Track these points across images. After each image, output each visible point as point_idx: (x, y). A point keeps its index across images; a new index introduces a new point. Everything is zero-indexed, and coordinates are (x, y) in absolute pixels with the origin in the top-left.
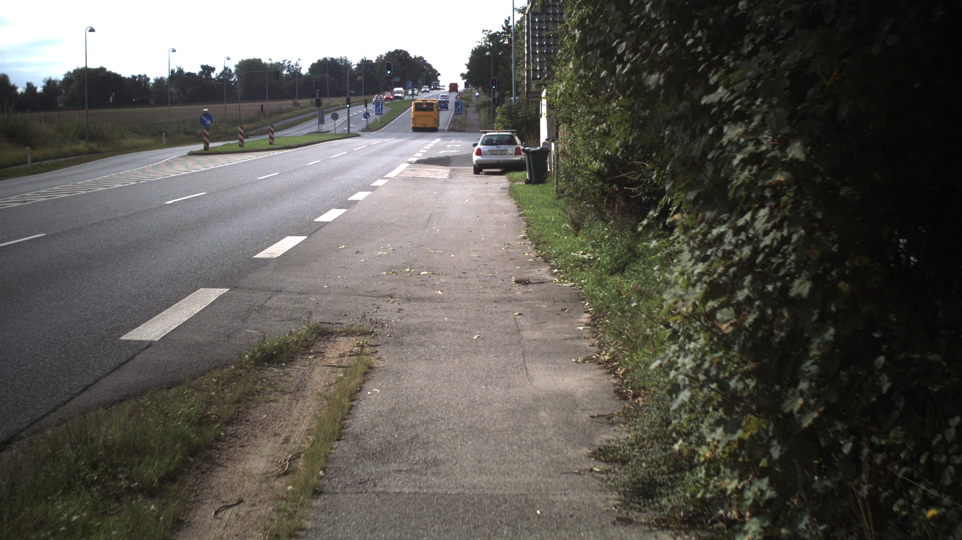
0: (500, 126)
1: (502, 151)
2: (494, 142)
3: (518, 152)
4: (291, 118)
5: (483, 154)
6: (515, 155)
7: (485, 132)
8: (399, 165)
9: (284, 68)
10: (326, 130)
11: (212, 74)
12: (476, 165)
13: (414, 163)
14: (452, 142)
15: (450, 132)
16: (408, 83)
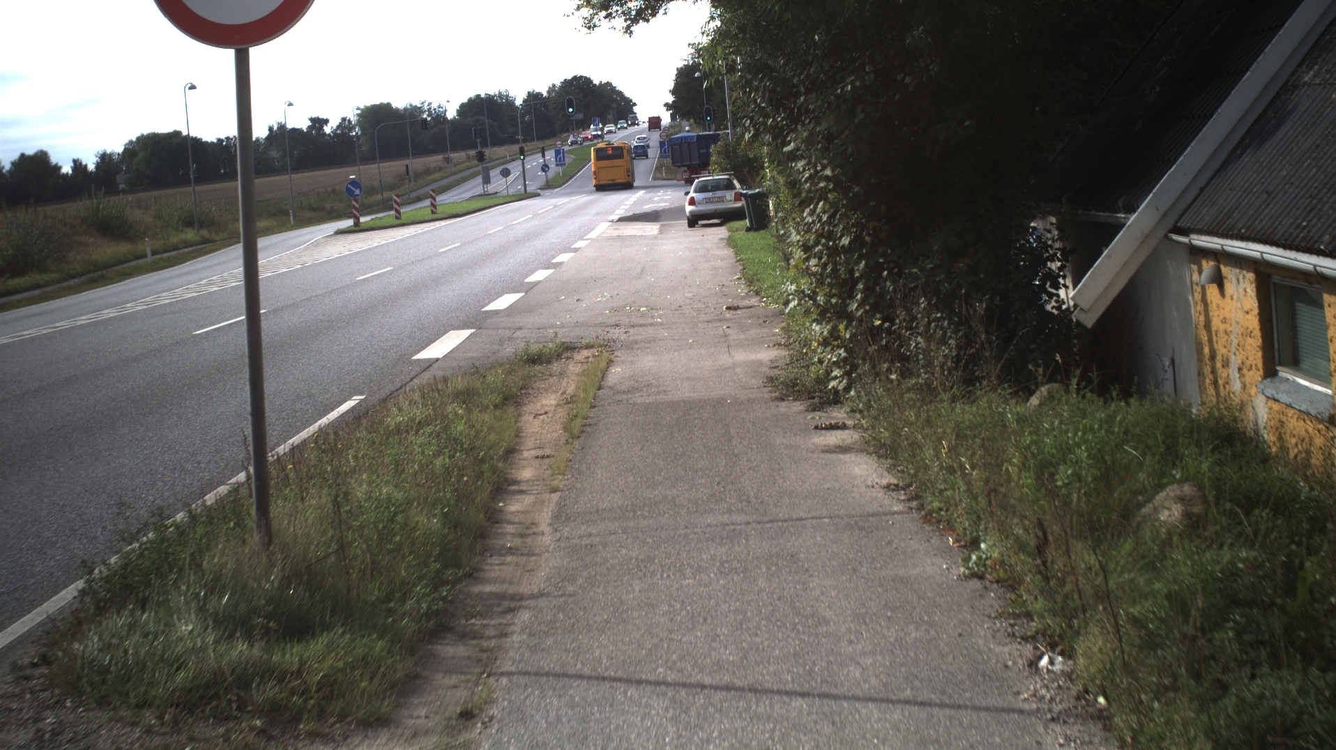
0: (715, 169)
1: (719, 198)
2: (710, 188)
3: (738, 197)
4: (443, 179)
5: (697, 203)
6: (735, 201)
7: (698, 178)
8: (598, 225)
9: (423, 112)
10: (494, 191)
11: (327, 129)
12: (690, 217)
13: (616, 222)
14: (659, 194)
15: (655, 181)
16: (595, 121)
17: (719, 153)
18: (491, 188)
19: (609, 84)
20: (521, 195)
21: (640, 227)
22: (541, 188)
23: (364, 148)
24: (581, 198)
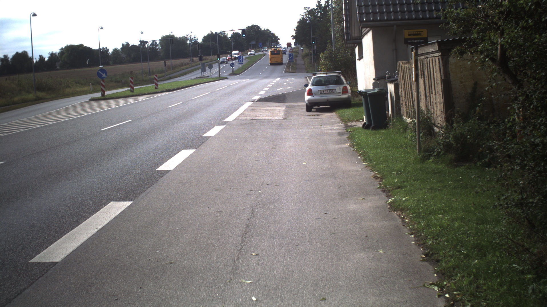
1: (331, 90)
2: (323, 82)
3: (345, 91)
4: (187, 68)
5: (313, 94)
6: (343, 93)
7: (314, 75)
8: (243, 105)
9: (187, 40)
10: (207, 76)
11: (146, 46)
12: (308, 104)
13: (256, 102)
14: (287, 80)
15: (286, 73)
16: (260, 44)
19: (268, 30)
21: (271, 108)
22: (230, 75)
23: (162, 54)
24: (245, 81)
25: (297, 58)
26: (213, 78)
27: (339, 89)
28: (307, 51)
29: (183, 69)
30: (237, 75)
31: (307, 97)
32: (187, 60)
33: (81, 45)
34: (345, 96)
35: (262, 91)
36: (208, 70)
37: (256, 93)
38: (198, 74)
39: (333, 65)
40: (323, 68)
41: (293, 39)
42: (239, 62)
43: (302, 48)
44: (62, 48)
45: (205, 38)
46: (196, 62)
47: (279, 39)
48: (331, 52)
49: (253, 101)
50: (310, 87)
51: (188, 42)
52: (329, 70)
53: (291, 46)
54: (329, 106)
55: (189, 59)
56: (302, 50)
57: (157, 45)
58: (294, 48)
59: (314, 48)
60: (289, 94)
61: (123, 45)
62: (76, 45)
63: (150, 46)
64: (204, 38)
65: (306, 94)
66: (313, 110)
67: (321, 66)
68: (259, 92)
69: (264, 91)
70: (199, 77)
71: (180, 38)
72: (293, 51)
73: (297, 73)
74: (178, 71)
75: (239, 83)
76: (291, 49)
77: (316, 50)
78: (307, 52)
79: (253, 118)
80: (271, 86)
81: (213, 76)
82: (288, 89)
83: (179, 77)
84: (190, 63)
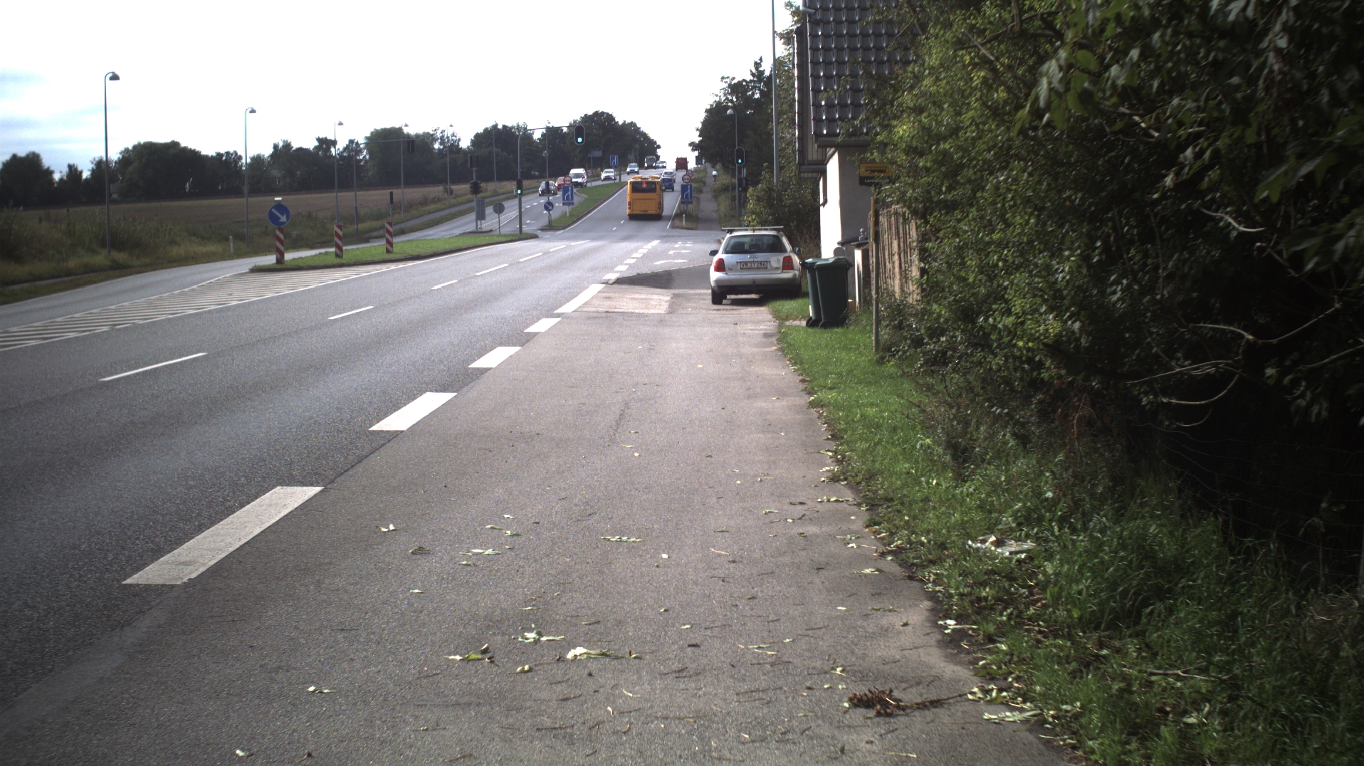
1: (761, 262)
2: (747, 247)
3: (788, 264)
4: (438, 210)
5: (727, 269)
6: (783, 269)
7: (731, 231)
8: (586, 288)
9: (436, 140)
10: (488, 229)
11: (333, 150)
12: (716, 289)
13: (612, 284)
14: (677, 246)
15: (674, 230)
16: (613, 159)
17: (759, 199)
18: (486, 225)
19: (632, 124)
20: (513, 235)
21: (643, 296)
22: (543, 229)
23: (370, 173)
24: (582, 244)
25: (702, 196)
26: (505, 236)
27: (776, 260)
28: (726, 179)
29: (430, 213)
30: (560, 230)
31: (715, 276)
32: (436, 191)
33: (175, 145)
34: (788, 275)
35: (622, 264)
36: (490, 214)
37: (610, 269)
38: (467, 223)
39: (772, 214)
40: (753, 220)
41: (693, 150)
42: (564, 199)
43: (714, 173)
44: (127, 150)
45: (479, 140)
46: (458, 196)
47: (659, 147)
48: (769, 188)
49: (606, 283)
50: (720, 255)
51: (437, 146)
52: (764, 223)
53: (686, 168)
54: (756, 293)
55: (441, 188)
56: (715, 176)
57: (359, 151)
58: (696, 170)
59: (740, 173)
60: (679, 272)
61: (276, 147)
62: (162, 144)
63: (342, 152)
64: (475, 137)
65: (712, 268)
66: (724, 302)
67: (748, 217)
68: (616, 266)
69: (626, 264)
70: (470, 233)
71: (417, 136)
72: (693, 177)
73: (701, 229)
74: (418, 217)
75: (568, 247)
76: (687, 174)
77: (746, 179)
78: (724, 182)
79: (610, 310)
80: (640, 255)
81: (504, 231)
82: (676, 263)
83: (421, 229)
84: (445, 199)
